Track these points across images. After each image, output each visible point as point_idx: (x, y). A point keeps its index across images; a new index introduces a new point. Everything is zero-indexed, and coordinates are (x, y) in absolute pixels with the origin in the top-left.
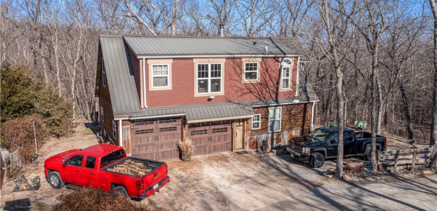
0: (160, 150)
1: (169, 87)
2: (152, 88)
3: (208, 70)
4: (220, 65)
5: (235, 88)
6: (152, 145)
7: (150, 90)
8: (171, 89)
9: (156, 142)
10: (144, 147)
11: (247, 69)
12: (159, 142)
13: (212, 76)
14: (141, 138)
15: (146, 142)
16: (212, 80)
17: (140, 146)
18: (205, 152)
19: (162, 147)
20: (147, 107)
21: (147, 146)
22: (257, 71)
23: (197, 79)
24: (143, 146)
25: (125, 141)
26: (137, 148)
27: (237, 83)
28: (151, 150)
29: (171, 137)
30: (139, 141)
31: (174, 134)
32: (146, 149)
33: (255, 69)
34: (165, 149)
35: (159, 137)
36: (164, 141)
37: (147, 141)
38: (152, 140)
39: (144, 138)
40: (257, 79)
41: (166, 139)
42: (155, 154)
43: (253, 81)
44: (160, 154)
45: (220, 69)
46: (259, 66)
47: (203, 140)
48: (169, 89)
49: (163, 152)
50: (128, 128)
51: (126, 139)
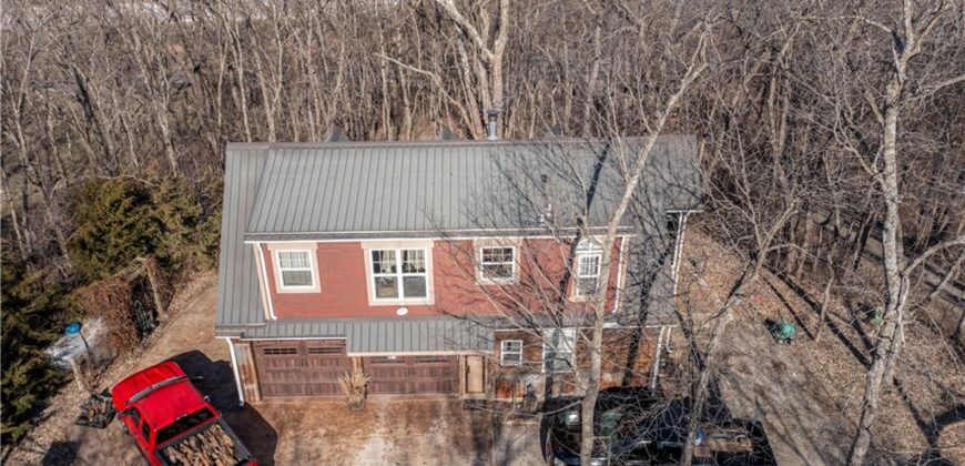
0: (312, 381)
1: (315, 287)
2: (282, 288)
3: (394, 259)
4: (421, 252)
5: (454, 289)
6: (297, 372)
7: (278, 292)
8: (319, 291)
9: (303, 369)
10: (282, 375)
11: (486, 260)
12: (310, 369)
13: (404, 270)
14: (274, 362)
15: (284, 368)
16: (404, 278)
17: (274, 373)
18: (403, 391)
19: (315, 375)
20: (275, 318)
21: (287, 372)
22: (513, 263)
23: (371, 276)
24: (279, 372)
25: (243, 366)
26: (270, 375)
27: (459, 282)
28: (295, 379)
29: (331, 363)
30: (271, 364)
31: (337, 360)
32: (287, 378)
33: (509, 258)
34: (321, 380)
35: (309, 362)
36: (318, 367)
37: (287, 365)
38: (296, 364)
39: (280, 361)
40: (513, 278)
41: (322, 364)
42: (303, 387)
43: (502, 281)
44: (313, 387)
45: (421, 258)
46: (516, 253)
47: (397, 372)
48: (315, 291)
49: (319, 385)
50: (246, 348)
51: (246, 363)
